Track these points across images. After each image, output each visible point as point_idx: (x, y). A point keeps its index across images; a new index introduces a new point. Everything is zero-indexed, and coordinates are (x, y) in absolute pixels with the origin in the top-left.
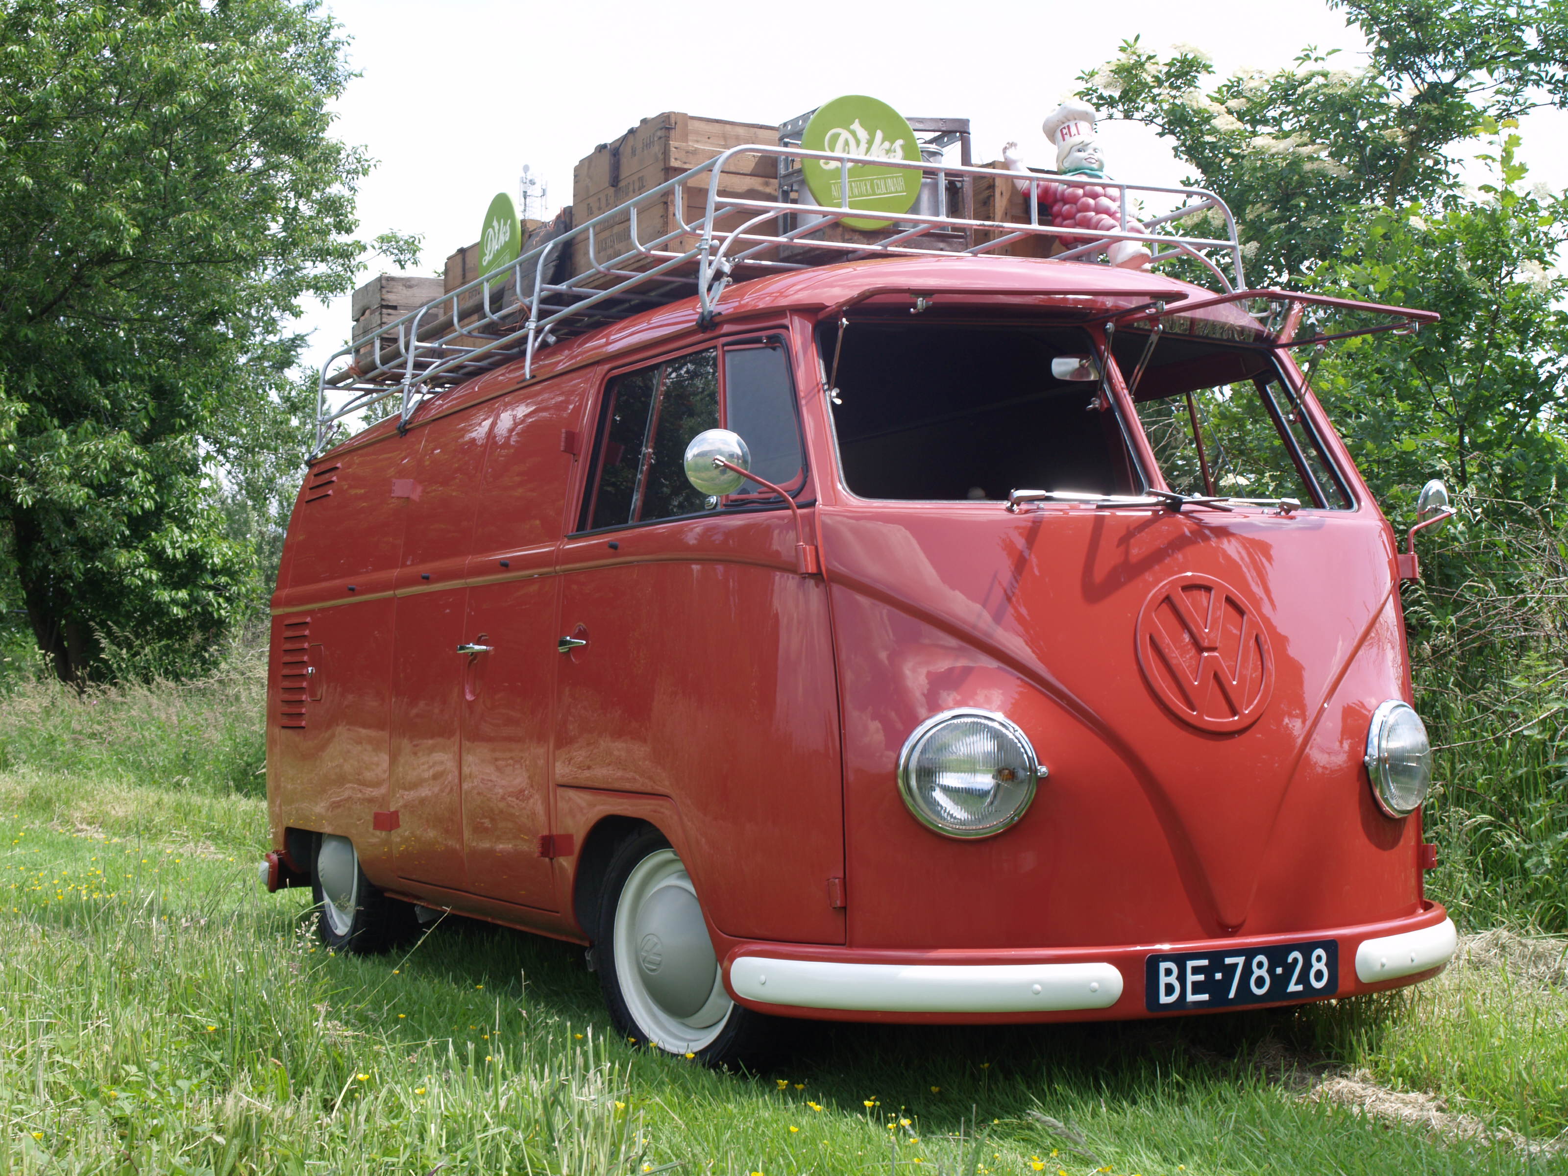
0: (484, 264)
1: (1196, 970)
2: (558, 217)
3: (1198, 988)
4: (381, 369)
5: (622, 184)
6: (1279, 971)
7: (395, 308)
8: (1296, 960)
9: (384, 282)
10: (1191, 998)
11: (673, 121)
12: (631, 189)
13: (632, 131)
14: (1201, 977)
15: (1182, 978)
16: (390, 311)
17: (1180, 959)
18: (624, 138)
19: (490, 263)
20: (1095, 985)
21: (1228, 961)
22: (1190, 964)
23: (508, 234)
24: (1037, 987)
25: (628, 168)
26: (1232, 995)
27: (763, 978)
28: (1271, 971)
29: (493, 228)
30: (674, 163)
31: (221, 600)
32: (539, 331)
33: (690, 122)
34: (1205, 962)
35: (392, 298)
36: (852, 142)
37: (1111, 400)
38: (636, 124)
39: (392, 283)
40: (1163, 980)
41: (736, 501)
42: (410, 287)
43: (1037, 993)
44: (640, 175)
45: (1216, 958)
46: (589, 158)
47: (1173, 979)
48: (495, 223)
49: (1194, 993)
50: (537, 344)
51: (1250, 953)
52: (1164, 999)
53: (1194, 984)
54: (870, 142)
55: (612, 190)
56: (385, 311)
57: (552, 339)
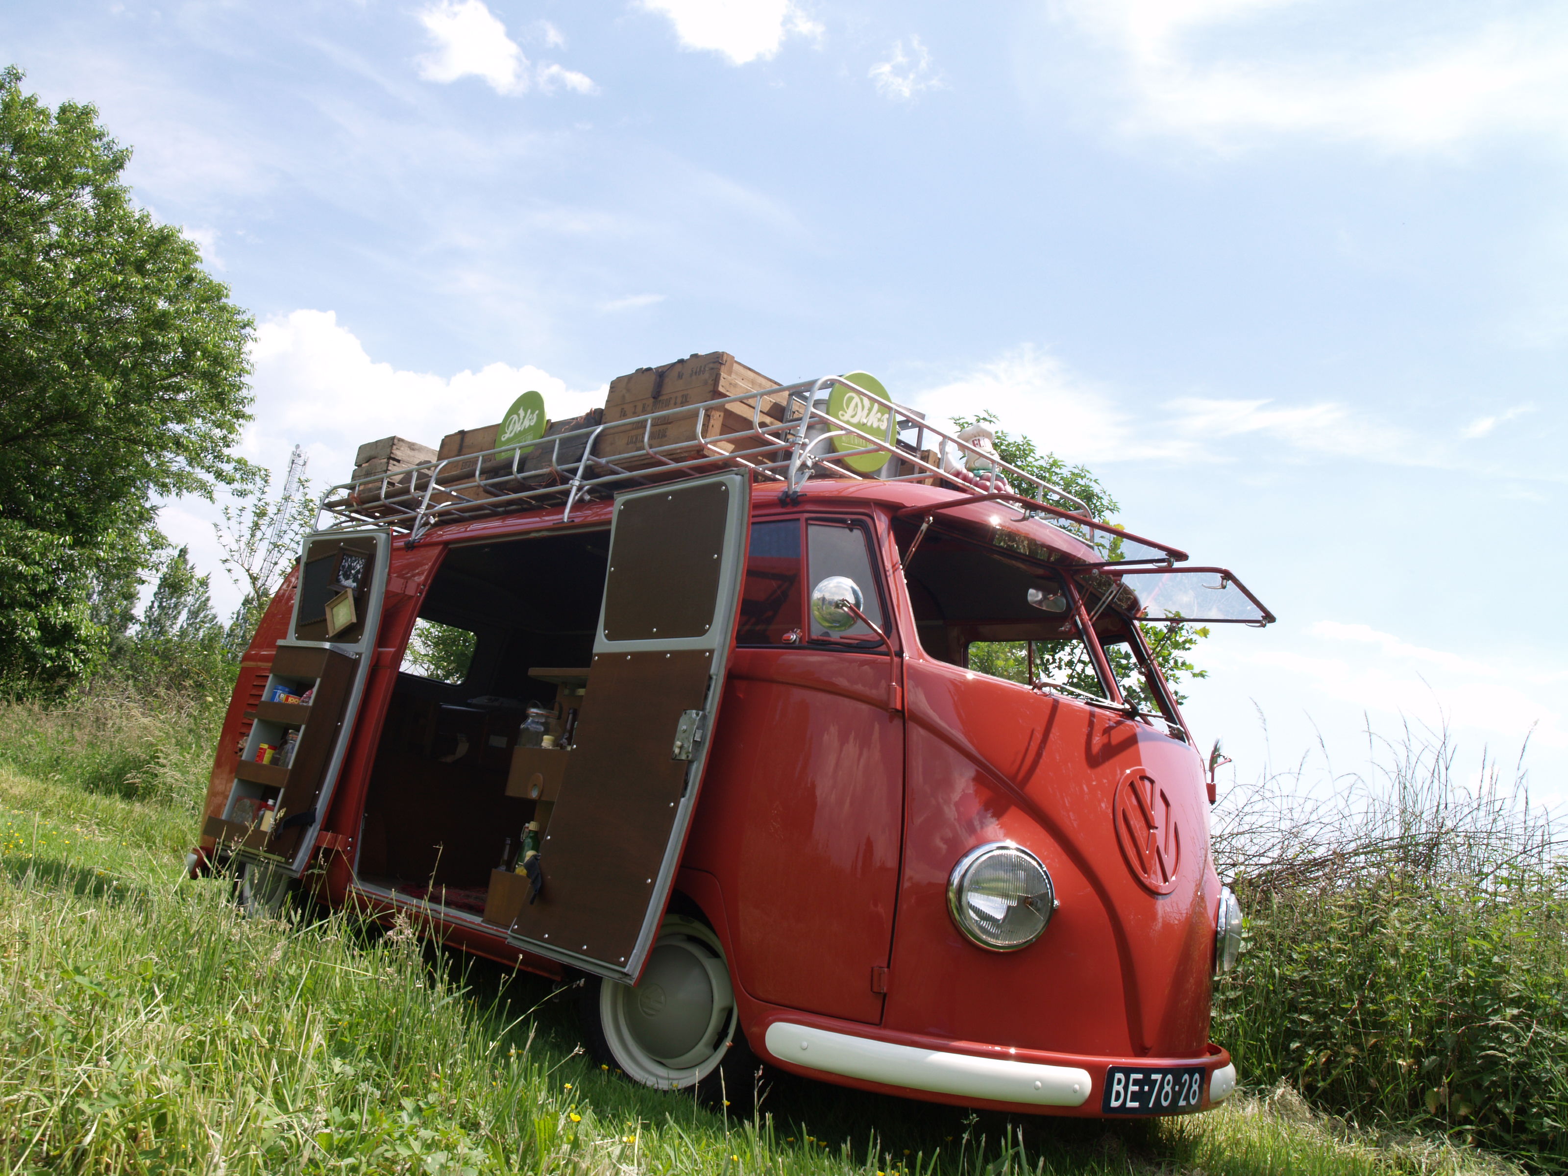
0: (503, 439)
1: (1136, 1082)
2: (588, 415)
3: (1135, 1097)
4: (383, 501)
5: (661, 398)
6: (1177, 1088)
7: (398, 461)
8: (1186, 1080)
9: (396, 441)
10: (1130, 1104)
11: (725, 359)
12: (672, 402)
13: (681, 361)
14: (1136, 1088)
15: (1126, 1088)
16: (395, 463)
17: (1127, 1071)
18: (673, 365)
19: (509, 440)
20: (1077, 1087)
21: (1154, 1077)
22: (1133, 1076)
23: (534, 420)
24: (1038, 1083)
25: (669, 388)
26: (1151, 1105)
27: (805, 1044)
28: (1173, 1089)
29: (519, 415)
30: (721, 389)
31: (77, 660)
32: (580, 489)
33: (735, 365)
34: (1140, 1076)
35: (398, 454)
36: (860, 405)
37: (1081, 626)
38: (686, 357)
39: (401, 443)
40: (1116, 1087)
41: (818, 640)
42: (413, 450)
43: (1037, 1088)
44: (685, 393)
45: (1148, 1071)
46: (629, 378)
47: (1120, 1088)
48: (521, 412)
49: (1131, 1101)
50: (577, 498)
51: (1164, 1071)
52: (1114, 1104)
53: (1133, 1092)
54: (870, 410)
55: (652, 400)
56: (391, 461)
57: (587, 497)
